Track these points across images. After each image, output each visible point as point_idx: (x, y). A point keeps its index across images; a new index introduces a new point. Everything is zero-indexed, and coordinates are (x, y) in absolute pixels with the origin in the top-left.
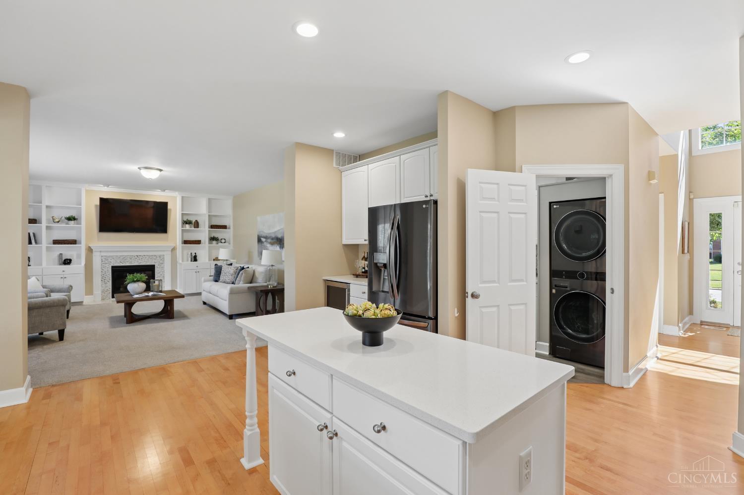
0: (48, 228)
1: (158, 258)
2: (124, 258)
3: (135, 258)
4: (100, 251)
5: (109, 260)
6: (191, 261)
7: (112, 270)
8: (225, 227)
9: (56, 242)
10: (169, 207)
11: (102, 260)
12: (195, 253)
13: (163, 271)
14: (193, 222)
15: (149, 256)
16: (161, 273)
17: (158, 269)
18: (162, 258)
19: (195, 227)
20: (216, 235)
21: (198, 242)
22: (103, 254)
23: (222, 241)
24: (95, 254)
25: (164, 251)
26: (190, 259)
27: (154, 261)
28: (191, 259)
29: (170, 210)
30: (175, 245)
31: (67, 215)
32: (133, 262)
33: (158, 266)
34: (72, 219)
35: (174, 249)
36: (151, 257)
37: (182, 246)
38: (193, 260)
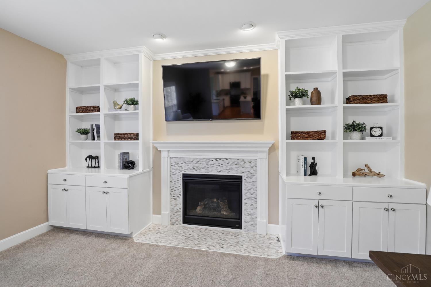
0: (109, 117)
1: (247, 165)
2: (199, 161)
3: (213, 163)
4: (169, 151)
5: (181, 165)
6: (305, 175)
7: (183, 180)
8: (382, 99)
9: (118, 137)
11: (171, 163)
12: (314, 159)
13: (254, 187)
14: (309, 94)
15: (234, 160)
16: (252, 191)
17: (246, 183)
18: (253, 163)
19: (312, 104)
20: (359, 120)
21: (320, 135)
22: (172, 155)
23: (373, 133)
24: (163, 154)
25: (257, 152)
26: (302, 171)
27: (240, 169)
28: (305, 170)
29: (267, 76)
30: (273, 141)
31: (129, 98)
32: (210, 170)
33: (247, 179)
34: (133, 102)
35: (273, 149)
36: (236, 163)
37: (287, 143)
38: (309, 172)
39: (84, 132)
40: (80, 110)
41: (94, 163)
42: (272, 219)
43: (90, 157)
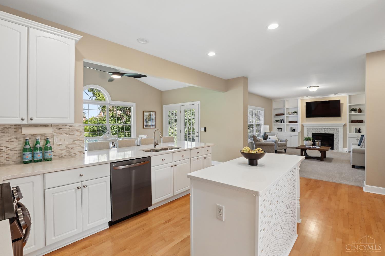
0: (287, 117)
1: (336, 130)
2: (318, 130)
3: (323, 130)
4: (307, 126)
5: (311, 130)
6: (356, 133)
7: (312, 135)
9: (290, 122)
10: (341, 102)
11: (307, 130)
12: (359, 128)
13: (338, 137)
14: (357, 110)
15: (331, 129)
16: (337, 138)
17: (335, 136)
18: (338, 130)
19: (358, 113)
21: (361, 121)
22: (308, 127)
24: (304, 127)
25: (339, 126)
26: (355, 132)
27: (333, 132)
29: (343, 104)
30: (345, 123)
31: (294, 111)
32: (322, 132)
33: (335, 135)
34: (295, 112)
35: (345, 125)
36: (331, 130)
37: (349, 124)
38: (357, 131)
39: (277, 121)
40: (277, 115)
41: (280, 130)
42: (345, 146)
43: (279, 128)
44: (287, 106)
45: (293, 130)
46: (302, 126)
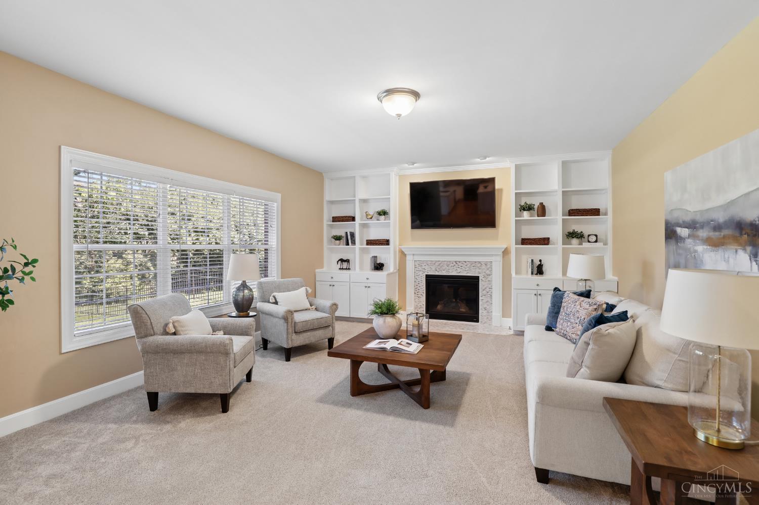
0: (364, 226)
1: (484, 266)
2: (440, 263)
3: (452, 265)
4: (414, 255)
5: (424, 267)
6: (532, 274)
7: (426, 279)
8: (596, 212)
9: (370, 242)
10: (497, 186)
11: (415, 265)
12: (540, 261)
13: (490, 286)
14: (536, 207)
15: (472, 263)
16: (488, 290)
17: (482, 283)
18: (489, 265)
19: (538, 216)
20: (578, 228)
21: (545, 241)
22: (417, 258)
23: (590, 240)
24: (408, 258)
25: (492, 255)
26: (530, 271)
27: (478, 270)
28: (532, 269)
29: (501, 190)
30: (505, 246)
31: (379, 209)
32: (450, 271)
33: (483, 279)
34: (384, 213)
35: (506, 252)
36: (473, 265)
37: (516, 248)
38: (535, 271)
39: (338, 238)
40: (335, 219)
41: (345, 265)
42: (505, 313)
43: (342, 260)
44: (361, 194)
45: (379, 267)
46: (403, 255)
